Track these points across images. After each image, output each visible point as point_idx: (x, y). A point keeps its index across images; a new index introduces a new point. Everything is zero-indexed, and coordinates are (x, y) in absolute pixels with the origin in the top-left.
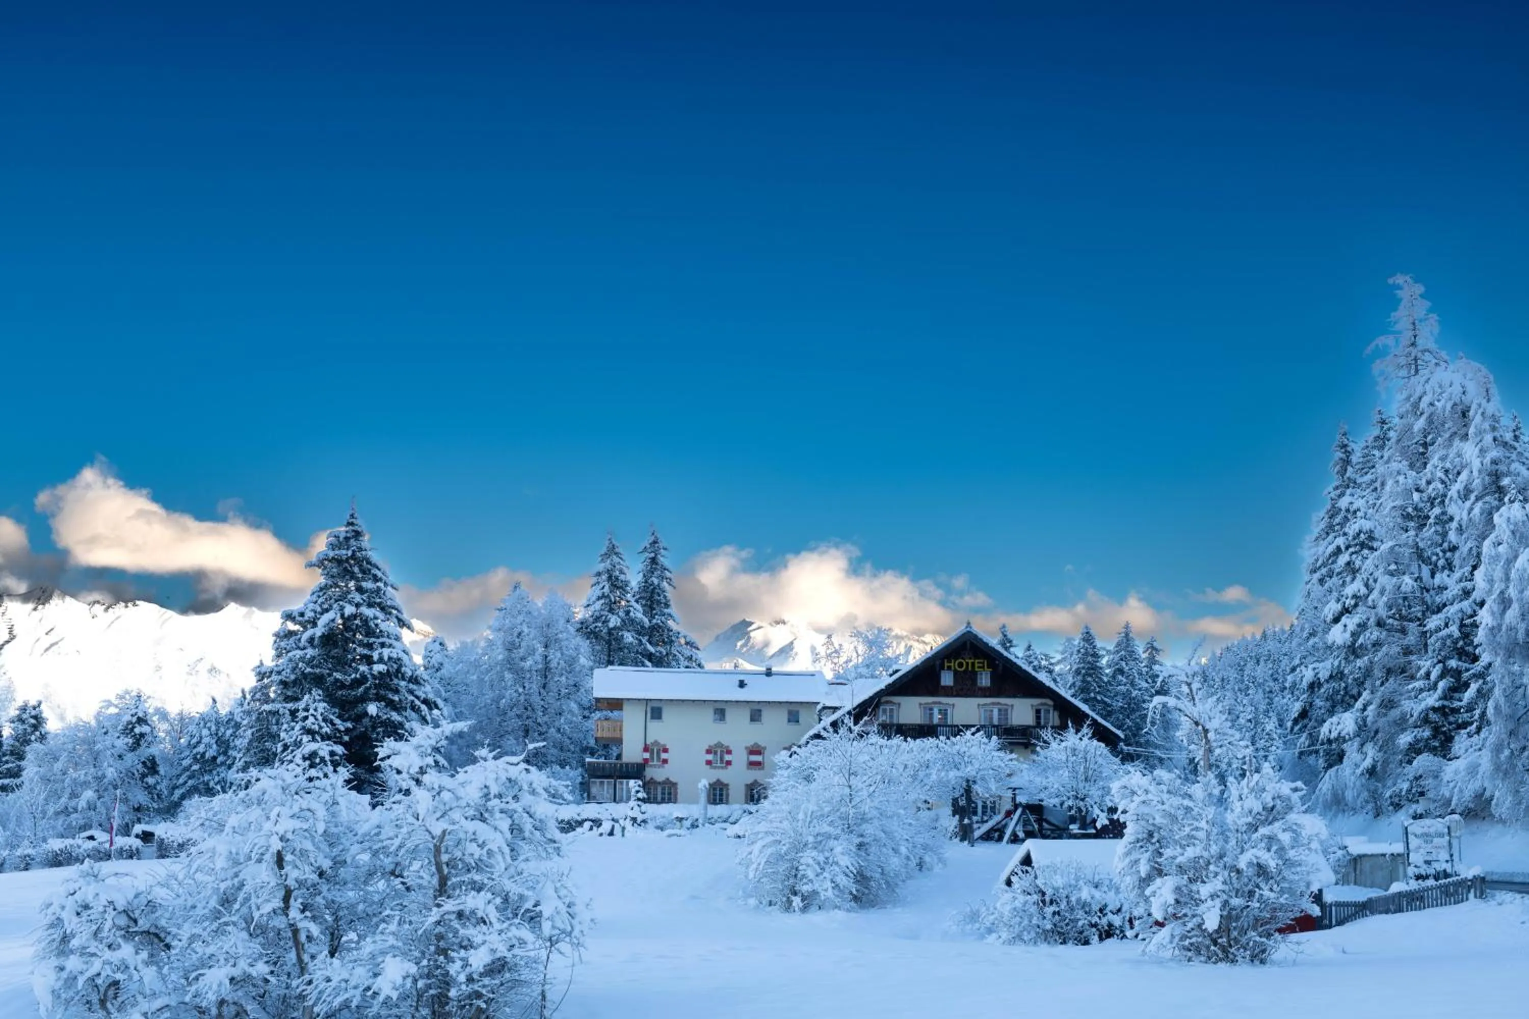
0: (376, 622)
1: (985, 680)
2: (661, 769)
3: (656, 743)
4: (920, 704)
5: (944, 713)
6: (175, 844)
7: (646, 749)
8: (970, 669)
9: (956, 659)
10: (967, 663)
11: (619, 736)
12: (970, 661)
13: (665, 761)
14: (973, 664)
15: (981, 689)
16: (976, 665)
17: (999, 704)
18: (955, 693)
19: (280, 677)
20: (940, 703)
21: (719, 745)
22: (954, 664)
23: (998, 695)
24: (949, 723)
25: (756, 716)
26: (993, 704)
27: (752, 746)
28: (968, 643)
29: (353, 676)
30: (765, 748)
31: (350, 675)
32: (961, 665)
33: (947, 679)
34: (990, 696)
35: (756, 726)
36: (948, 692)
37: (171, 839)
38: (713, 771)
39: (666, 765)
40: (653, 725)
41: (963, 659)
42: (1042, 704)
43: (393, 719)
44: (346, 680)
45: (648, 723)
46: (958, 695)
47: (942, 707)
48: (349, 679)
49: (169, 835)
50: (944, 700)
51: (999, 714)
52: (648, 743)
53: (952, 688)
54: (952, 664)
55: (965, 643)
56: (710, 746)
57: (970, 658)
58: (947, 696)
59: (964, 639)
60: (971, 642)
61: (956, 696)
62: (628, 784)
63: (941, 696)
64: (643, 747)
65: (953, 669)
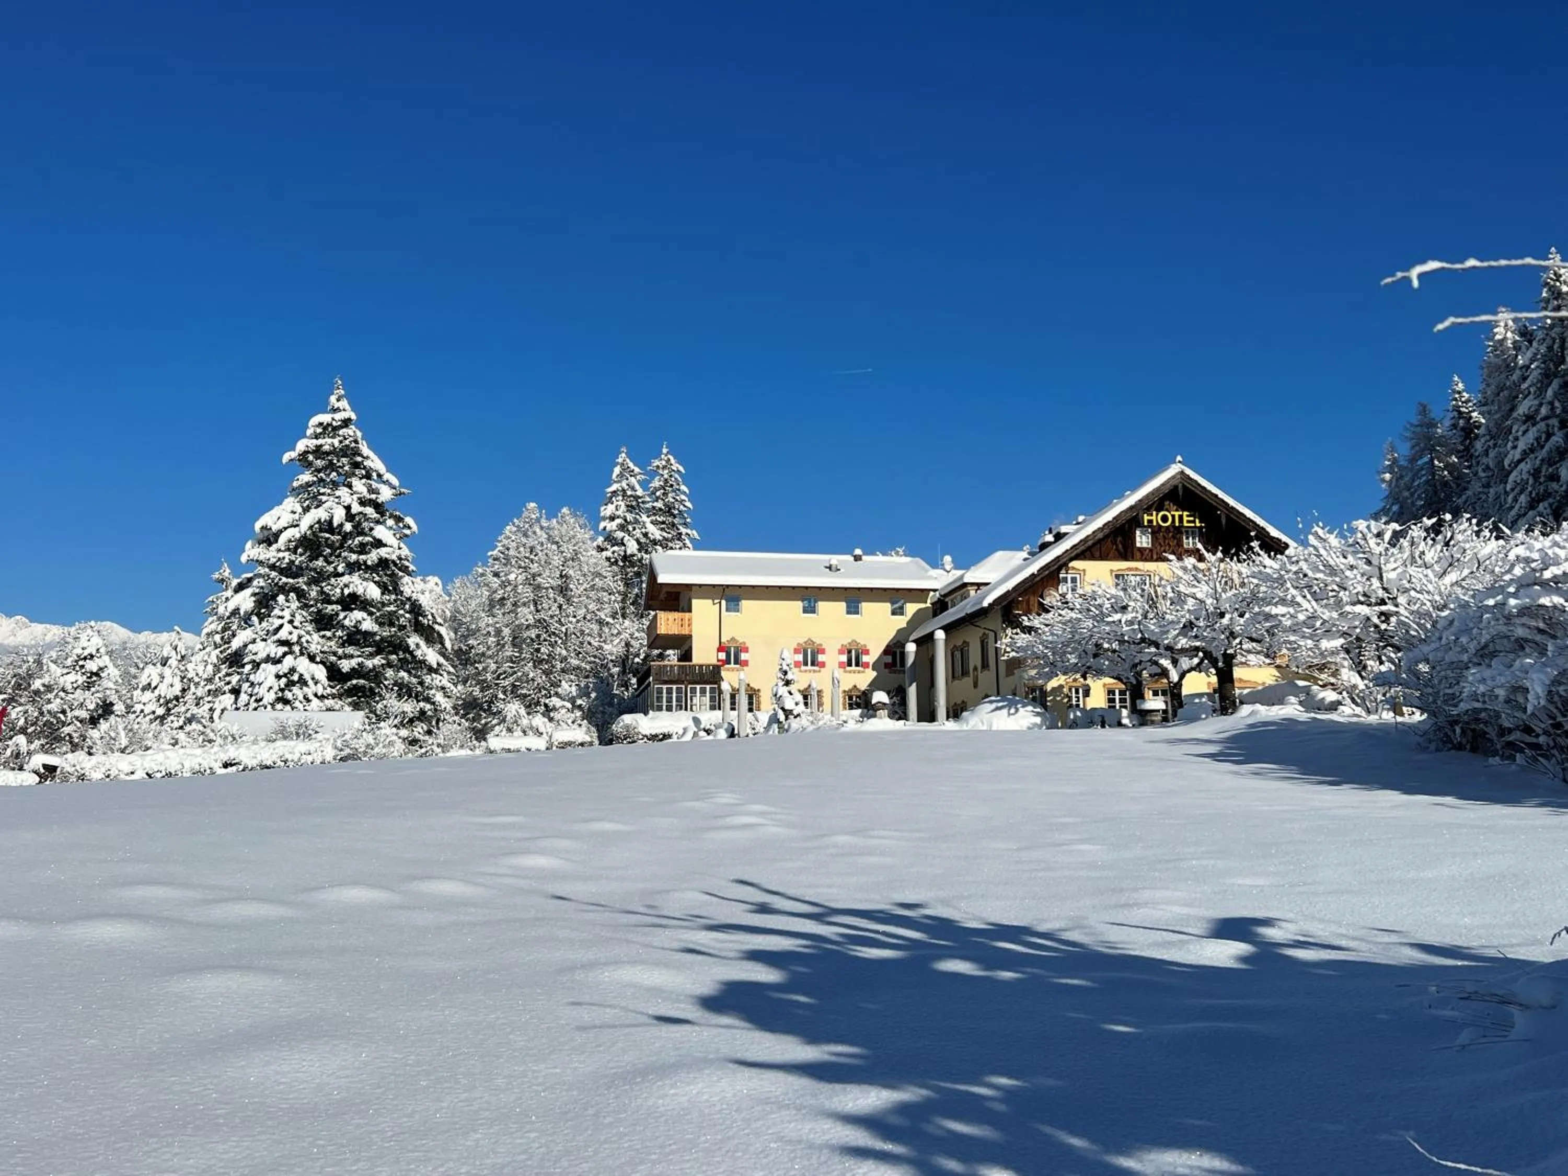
1: (1192, 540)
2: (739, 673)
3: (732, 642)
4: (1112, 571)
7: (721, 649)
8: (1177, 524)
9: (1158, 511)
10: (1173, 516)
11: (687, 633)
12: (1177, 514)
13: (745, 663)
14: (1181, 517)
16: (1185, 519)
18: (1155, 557)
21: (810, 642)
22: (1155, 518)
25: (853, 608)
27: (850, 643)
28: (1181, 486)
30: (864, 646)
32: (1165, 519)
33: (1143, 540)
36: (1146, 556)
38: (802, 674)
39: (746, 668)
40: (729, 617)
41: (1164, 510)
45: (723, 616)
46: (1159, 560)
47: (1140, 574)
50: (1143, 565)
52: (723, 640)
53: (1151, 550)
54: (1154, 518)
55: (1176, 487)
56: (799, 644)
57: (1177, 510)
58: (1146, 560)
59: (1175, 482)
60: (1184, 486)
61: (1156, 560)
62: (703, 692)
63: (1137, 560)
64: (717, 645)
65: (1155, 523)
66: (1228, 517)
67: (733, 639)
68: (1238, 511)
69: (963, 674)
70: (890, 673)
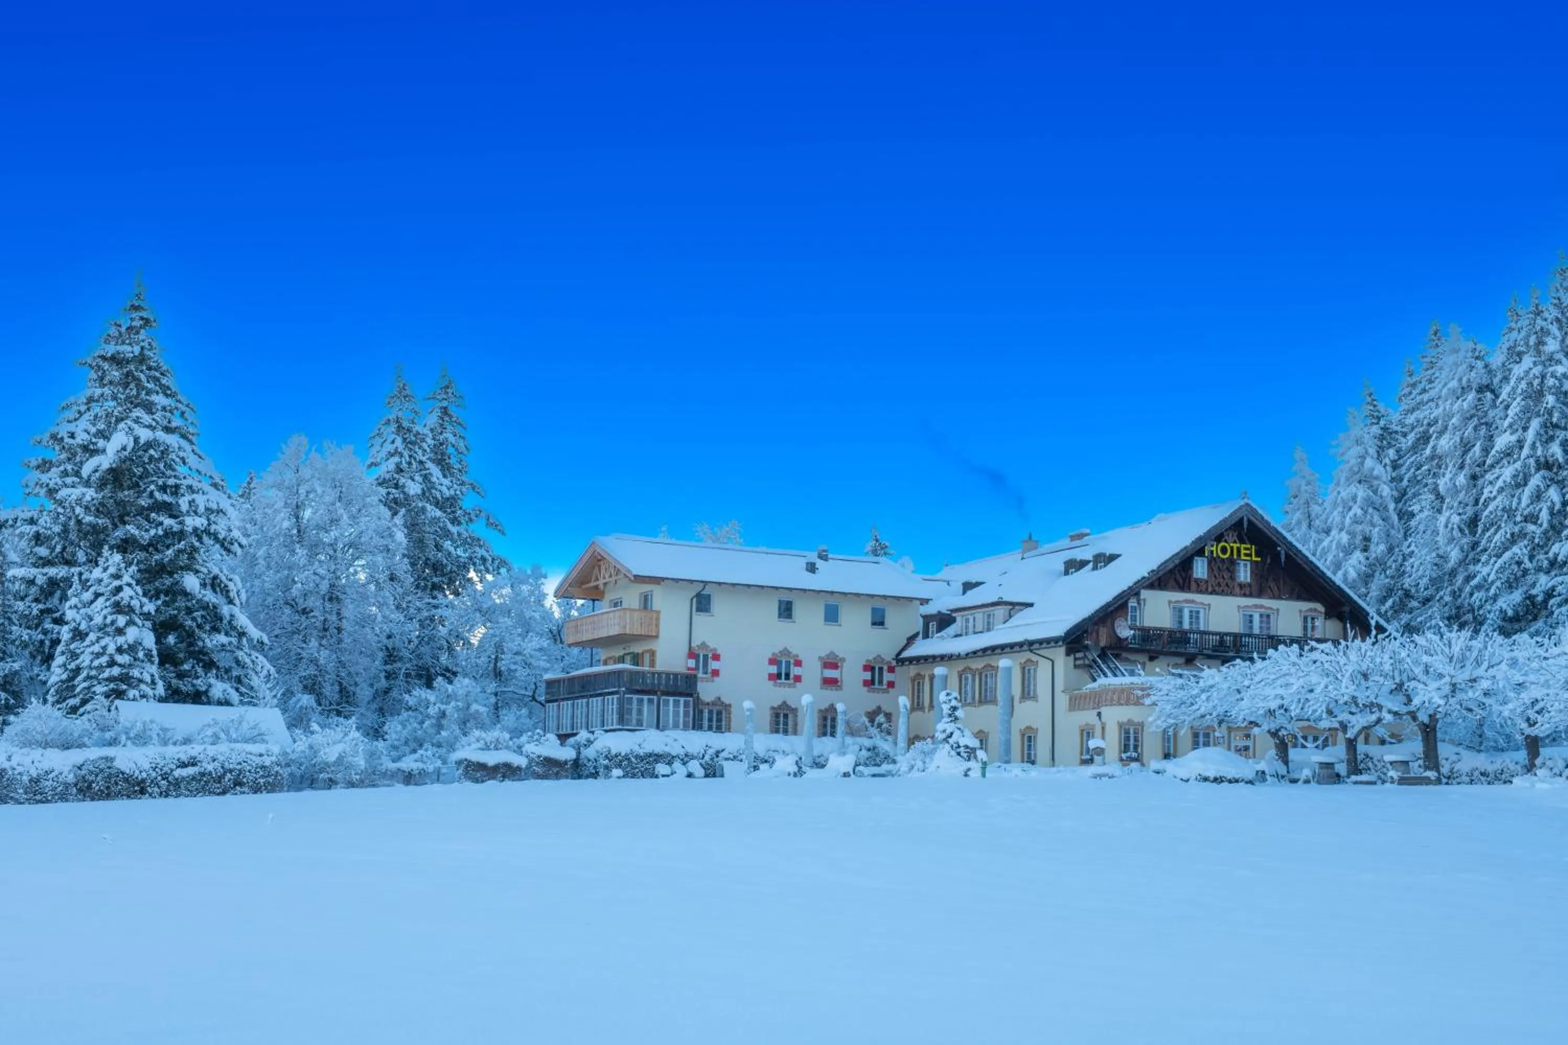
0: (181, 454)
1: (1244, 574)
2: (709, 684)
3: (704, 645)
4: (1170, 602)
5: (1194, 616)
6: (25, 778)
7: (692, 655)
8: (1233, 556)
9: (1221, 542)
10: (1232, 548)
12: (1235, 546)
13: (716, 673)
14: (1239, 550)
15: (1241, 586)
16: (1243, 552)
17: (1262, 607)
18: (1210, 589)
19: (35, 528)
20: (1193, 602)
21: (786, 652)
22: (1217, 549)
23: (1260, 595)
24: (1202, 628)
25: (832, 616)
26: (1256, 606)
27: (828, 656)
28: (1245, 519)
29: (153, 532)
30: (843, 660)
31: (147, 531)
32: (1224, 550)
33: (1200, 569)
34: (1251, 595)
35: (832, 629)
36: (1202, 587)
37: (20, 769)
38: (778, 689)
39: (716, 679)
40: (700, 619)
41: (1226, 541)
42: (1311, 610)
43: (206, 599)
44: (142, 537)
45: (694, 616)
46: (1214, 592)
47: (1194, 607)
48: (147, 537)
49: (14, 763)
50: (1199, 598)
51: (1261, 622)
52: (693, 645)
53: (1207, 582)
54: (1214, 549)
55: (1242, 519)
56: (773, 654)
57: (1235, 542)
58: (1200, 592)
59: (1239, 515)
60: (1249, 521)
61: (1211, 593)
62: (676, 704)
63: (1193, 592)
64: (686, 650)
65: (1215, 555)
66: (1287, 555)
67: (704, 644)
68: (1296, 548)
69: (980, 702)
70: (869, 691)
